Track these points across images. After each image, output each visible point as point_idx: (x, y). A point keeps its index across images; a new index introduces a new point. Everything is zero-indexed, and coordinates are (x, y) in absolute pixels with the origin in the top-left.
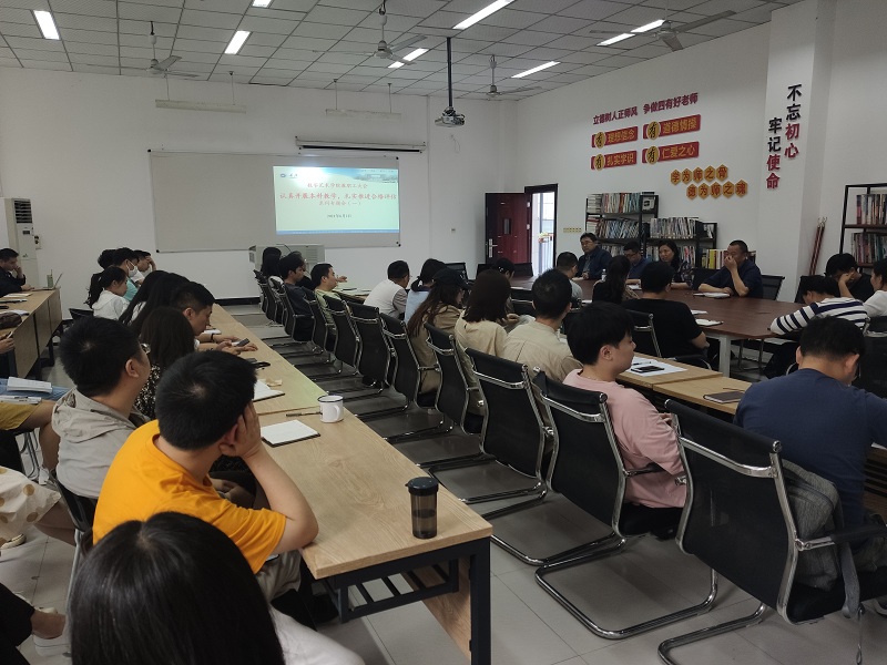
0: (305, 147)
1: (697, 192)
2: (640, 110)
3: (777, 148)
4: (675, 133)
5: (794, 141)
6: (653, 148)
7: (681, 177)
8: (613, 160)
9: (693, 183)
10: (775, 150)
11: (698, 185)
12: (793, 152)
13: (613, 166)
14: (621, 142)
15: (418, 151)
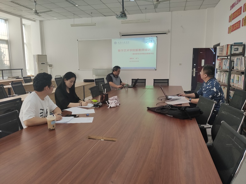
0: (122, 35)
8: (234, 27)
13: (234, 30)
14: (237, 17)
15: (166, 33)
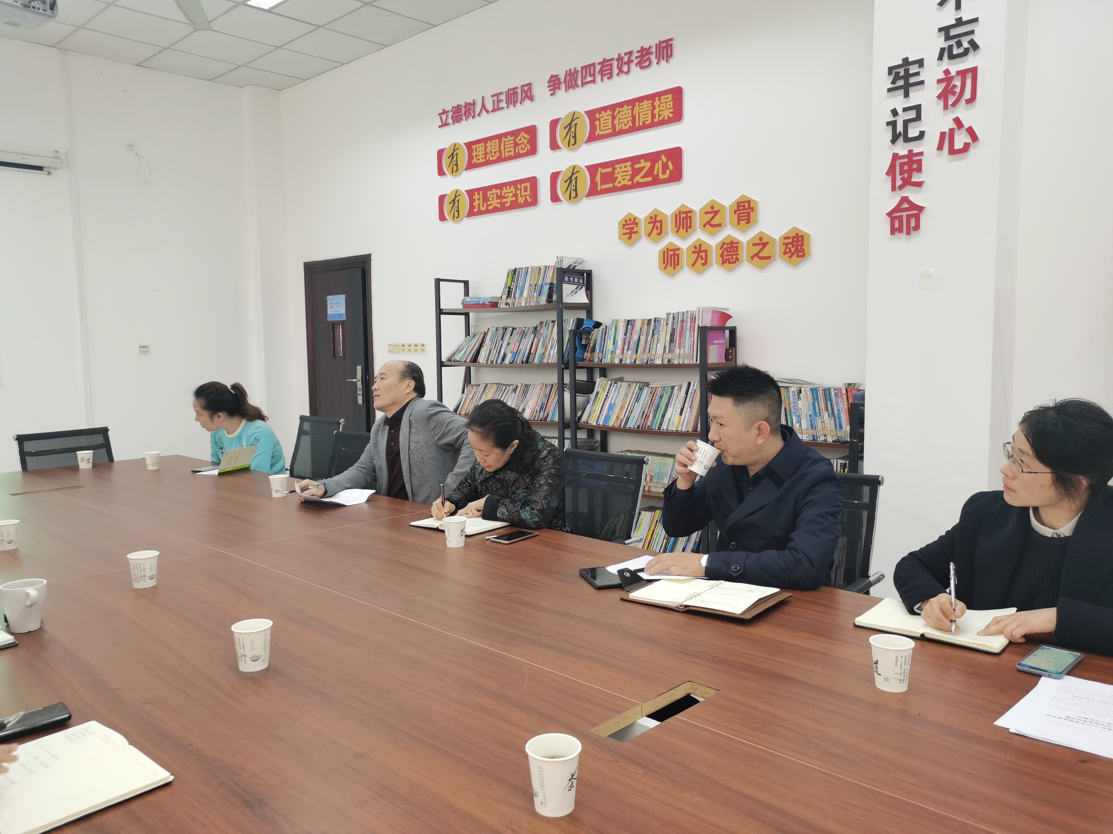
1: (685, 259)
2: (540, 90)
3: (913, 132)
4: (622, 132)
5: (962, 112)
6: (574, 170)
7: (643, 228)
8: (486, 199)
9: (671, 239)
10: (907, 140)
11: (685, 244)
12: (961, 140)
13: (487, 212)
14: (500, 160)
15: (40, 168)
